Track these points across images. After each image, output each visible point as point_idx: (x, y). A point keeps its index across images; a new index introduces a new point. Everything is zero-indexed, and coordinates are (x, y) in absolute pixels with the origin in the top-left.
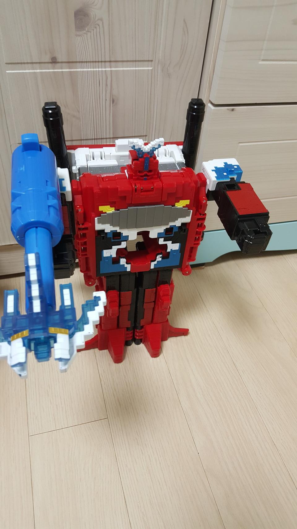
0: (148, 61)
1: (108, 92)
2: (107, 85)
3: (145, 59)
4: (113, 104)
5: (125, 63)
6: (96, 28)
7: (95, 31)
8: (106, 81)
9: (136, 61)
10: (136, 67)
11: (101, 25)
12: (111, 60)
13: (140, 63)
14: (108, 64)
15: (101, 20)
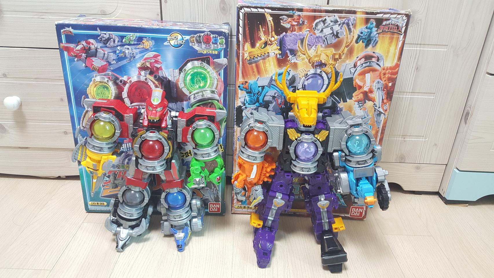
0: (445, 45)
1: (415, 63)
2: (415, 58)
3: (443, 44)
4: (417, 70)
5: (430, 46)
6: (416, 24)
7: (416, 26)
8: (416, 55)
9: (437, 45)
10: (436, 49)
11: (420, 23)
12: (422, 43)
13: (439, 46)
14: (419, 46)
15: (421, 20)
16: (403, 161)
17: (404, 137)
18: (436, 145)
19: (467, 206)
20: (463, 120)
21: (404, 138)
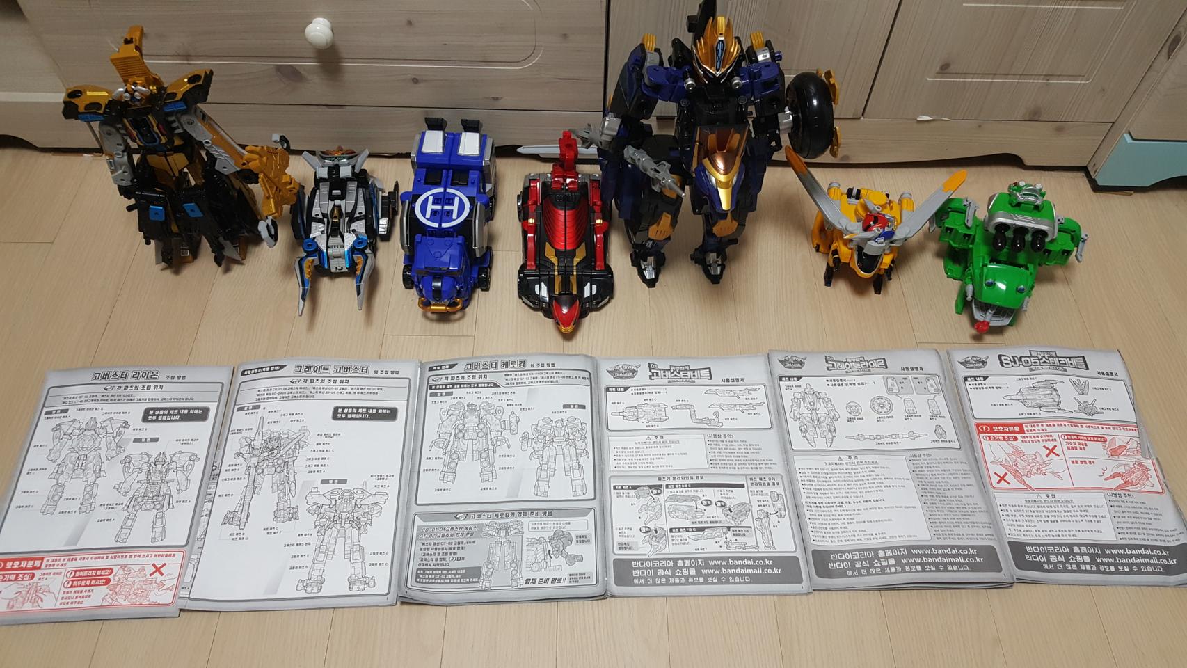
16: (1036, 118)
17: (1048, 78)
18: (1104, 90)
19: (1131, 194)
20: (1165, 50)
21: (1048, 80)
